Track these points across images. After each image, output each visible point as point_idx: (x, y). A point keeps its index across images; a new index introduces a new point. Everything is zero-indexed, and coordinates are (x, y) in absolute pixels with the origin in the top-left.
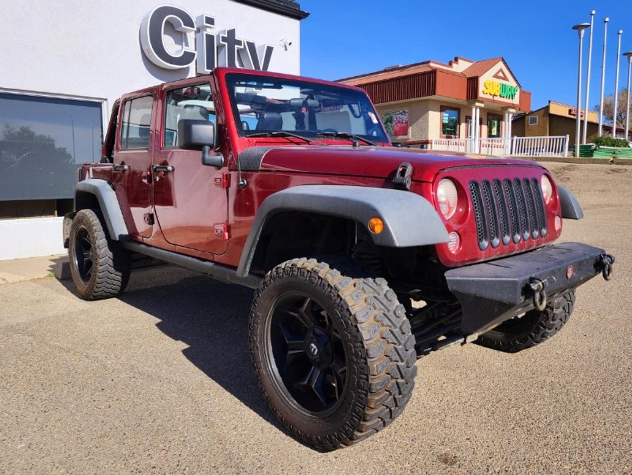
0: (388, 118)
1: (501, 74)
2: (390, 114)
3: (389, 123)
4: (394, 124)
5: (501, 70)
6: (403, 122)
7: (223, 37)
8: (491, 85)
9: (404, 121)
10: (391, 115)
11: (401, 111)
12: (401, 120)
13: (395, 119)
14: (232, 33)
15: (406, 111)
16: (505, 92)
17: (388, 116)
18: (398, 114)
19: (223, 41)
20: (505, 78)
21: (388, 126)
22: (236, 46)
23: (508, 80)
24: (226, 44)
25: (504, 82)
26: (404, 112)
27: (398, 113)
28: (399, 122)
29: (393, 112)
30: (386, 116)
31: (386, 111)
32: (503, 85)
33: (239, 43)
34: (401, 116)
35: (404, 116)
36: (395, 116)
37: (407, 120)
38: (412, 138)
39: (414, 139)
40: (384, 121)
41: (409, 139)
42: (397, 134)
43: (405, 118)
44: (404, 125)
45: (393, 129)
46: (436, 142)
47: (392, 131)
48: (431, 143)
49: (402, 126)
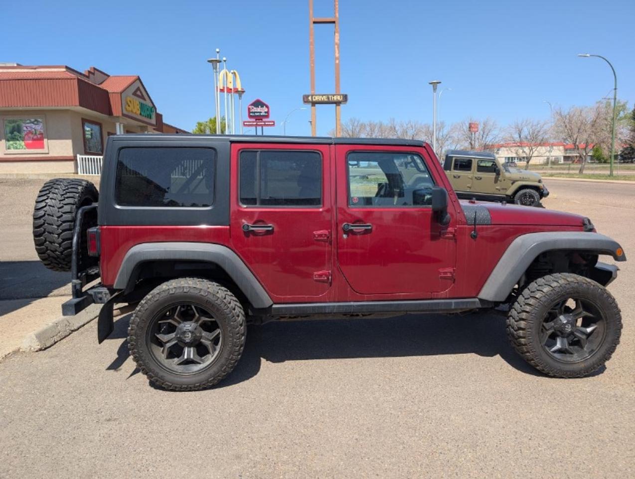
0: (14, 127)
1: (139, 93)
3: (15, 133)
4: (23, 134)
5: (139, 89)
6: (36, 133)
8: (132, 102)
9: (38, 133)
10: (18, 123)
11: (32, 120)
12: (33, 130)
13: (25, 129)
15: (40, 120)
16: (144, 111)
17: (13, 124)
18: (28, 123)
21: (15, 136)
23: (144, 99)
25: (142, 101)
26: (36, 120)
27: (28, 121)
28: (30, 132)
30: (11, 123)
31: (11, 118)
32: (142, 104)
34: (34, 126)
35: (37, 126)
36: (24, 125)
37: (42, 131)
38: (50, 154)
39: (53, 154)
40: (8, 129)
41: (48, 153)
42: (28, 146)
43: (39, 128)
44: (39, 136)
45: (23, 140)
46: (82, 158)
47: (23, 143)
48: (76, 160)
49: (35, 137)
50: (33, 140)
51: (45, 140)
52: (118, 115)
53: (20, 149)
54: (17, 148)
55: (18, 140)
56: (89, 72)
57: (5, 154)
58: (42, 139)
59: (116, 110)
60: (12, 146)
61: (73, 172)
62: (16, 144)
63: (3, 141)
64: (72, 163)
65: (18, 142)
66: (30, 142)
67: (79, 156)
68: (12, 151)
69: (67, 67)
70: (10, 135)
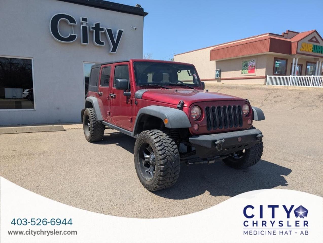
0: (245, 64)
1: (314, 40)
2: (247, 62)
3: (246, 67)
4: (248, 67)
5: (314, 37)
6: (252, 66)
7: (92, 27)
8: (306, 46)
9: (253, 66)
11: (252, 60)
12: (252, 65)
13: (249, 65)
14: (97, 25)
15: (255, 60)
16: (316, 50)
19: (92, 29)
20: (317, 42)
22: (100, 31)
23: (319, 43)
24: (94, 30)
25: (316, 44)
26: (254, 61)
27: (251, 61)
28: (251, 66)
29: (248, 61)
30: (244, 63)
31: (245, 60)
32: (315, 45)
33: (102, 29)
34: (252, 63)
36: (249, 63)
37: (255, 65)
38: (257, 75)
39: (258, 75)
40: (243, 65)
41: (255, 75)
42: (249, 72)
43: (254, 64)
44: (253, 68)
45: (247, 70)
46: (269, 77)
47: (247, 71)
48: (267, 78)
49: (252, 68)
50: (251, 69)
51: (255, 69)
52: (294, 54)
53: (246, 74)
54: (245, 73)
55: (246, 70)
56: (284, 33)
57: (241, 76)
58: (254, 69)
59: (294, 51)
60: (243, 73)
61: (264, 83)
62: (245, 71)
63: (241, 70)
64: (264, 80)
65: (246, 71)
66: (250, 70)
67: (268, 76)
68: (243, 75)
69: (270, 33)
70: (243, 68)
